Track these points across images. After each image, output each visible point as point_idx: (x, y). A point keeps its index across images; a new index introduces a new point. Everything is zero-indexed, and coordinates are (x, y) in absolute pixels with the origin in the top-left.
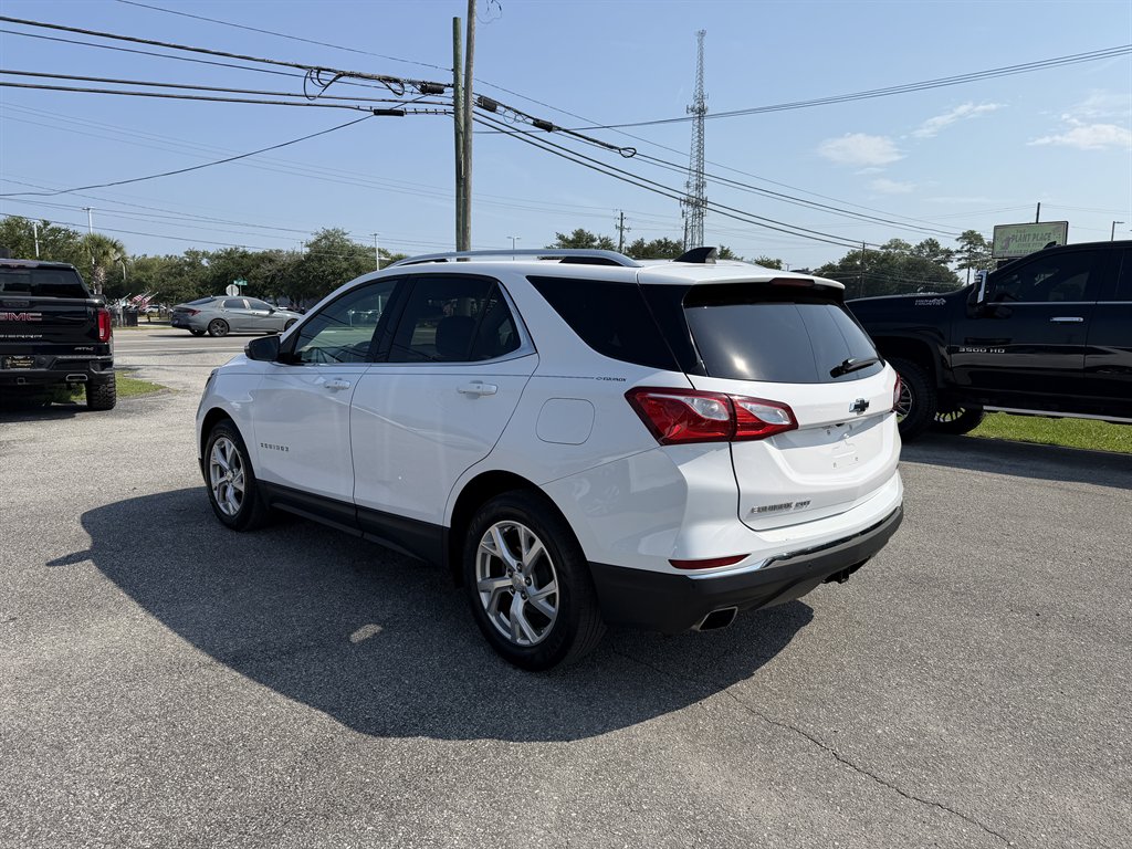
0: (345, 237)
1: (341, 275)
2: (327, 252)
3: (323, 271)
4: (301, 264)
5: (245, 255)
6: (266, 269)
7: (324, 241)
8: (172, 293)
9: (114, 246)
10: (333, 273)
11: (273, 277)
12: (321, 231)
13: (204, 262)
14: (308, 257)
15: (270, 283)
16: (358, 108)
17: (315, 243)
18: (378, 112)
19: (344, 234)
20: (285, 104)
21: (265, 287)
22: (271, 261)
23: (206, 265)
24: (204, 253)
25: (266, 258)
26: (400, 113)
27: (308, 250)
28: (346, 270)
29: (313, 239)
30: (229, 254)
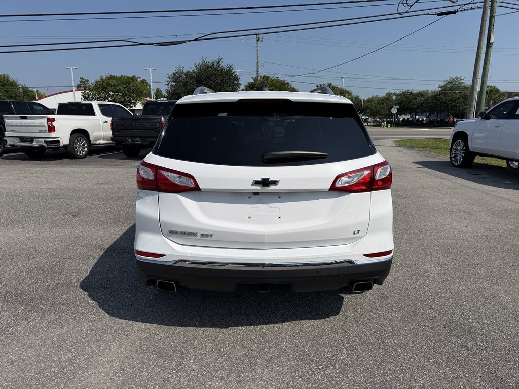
0: (462, 81)
1: (455, 101)
2: (449, 90)
3: (446, 100)
4: (436, 96)
5: (411, 93)
6: (420, 100)
7: (449, 84)
8: (378, 112)
9: (348, 93)
10: (451, 100)
11: (422, 104)
12: (448, 79)
13: (394, 98)
14: (440, 93)
15: (420, 107)
16: (428, 14)
17: (445, 86)
18: (440, 14)
19: (461, 79)
20: (388, 19)
21: (417, 108)
22: (422, 95)
23: (394, 99)
24: (394, 94)
25: (421, 94)
26: (454, 12)
27: (440, 89)
28: (458, 98)
29: (443, 83)
30: (404, 93)
